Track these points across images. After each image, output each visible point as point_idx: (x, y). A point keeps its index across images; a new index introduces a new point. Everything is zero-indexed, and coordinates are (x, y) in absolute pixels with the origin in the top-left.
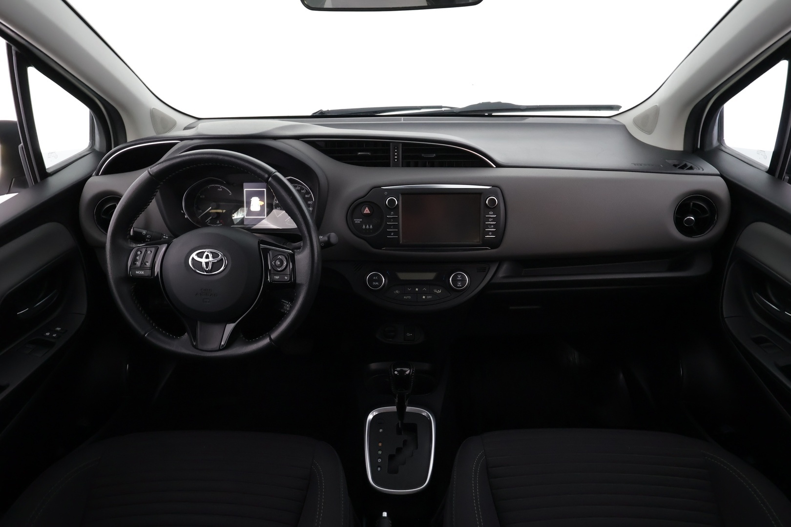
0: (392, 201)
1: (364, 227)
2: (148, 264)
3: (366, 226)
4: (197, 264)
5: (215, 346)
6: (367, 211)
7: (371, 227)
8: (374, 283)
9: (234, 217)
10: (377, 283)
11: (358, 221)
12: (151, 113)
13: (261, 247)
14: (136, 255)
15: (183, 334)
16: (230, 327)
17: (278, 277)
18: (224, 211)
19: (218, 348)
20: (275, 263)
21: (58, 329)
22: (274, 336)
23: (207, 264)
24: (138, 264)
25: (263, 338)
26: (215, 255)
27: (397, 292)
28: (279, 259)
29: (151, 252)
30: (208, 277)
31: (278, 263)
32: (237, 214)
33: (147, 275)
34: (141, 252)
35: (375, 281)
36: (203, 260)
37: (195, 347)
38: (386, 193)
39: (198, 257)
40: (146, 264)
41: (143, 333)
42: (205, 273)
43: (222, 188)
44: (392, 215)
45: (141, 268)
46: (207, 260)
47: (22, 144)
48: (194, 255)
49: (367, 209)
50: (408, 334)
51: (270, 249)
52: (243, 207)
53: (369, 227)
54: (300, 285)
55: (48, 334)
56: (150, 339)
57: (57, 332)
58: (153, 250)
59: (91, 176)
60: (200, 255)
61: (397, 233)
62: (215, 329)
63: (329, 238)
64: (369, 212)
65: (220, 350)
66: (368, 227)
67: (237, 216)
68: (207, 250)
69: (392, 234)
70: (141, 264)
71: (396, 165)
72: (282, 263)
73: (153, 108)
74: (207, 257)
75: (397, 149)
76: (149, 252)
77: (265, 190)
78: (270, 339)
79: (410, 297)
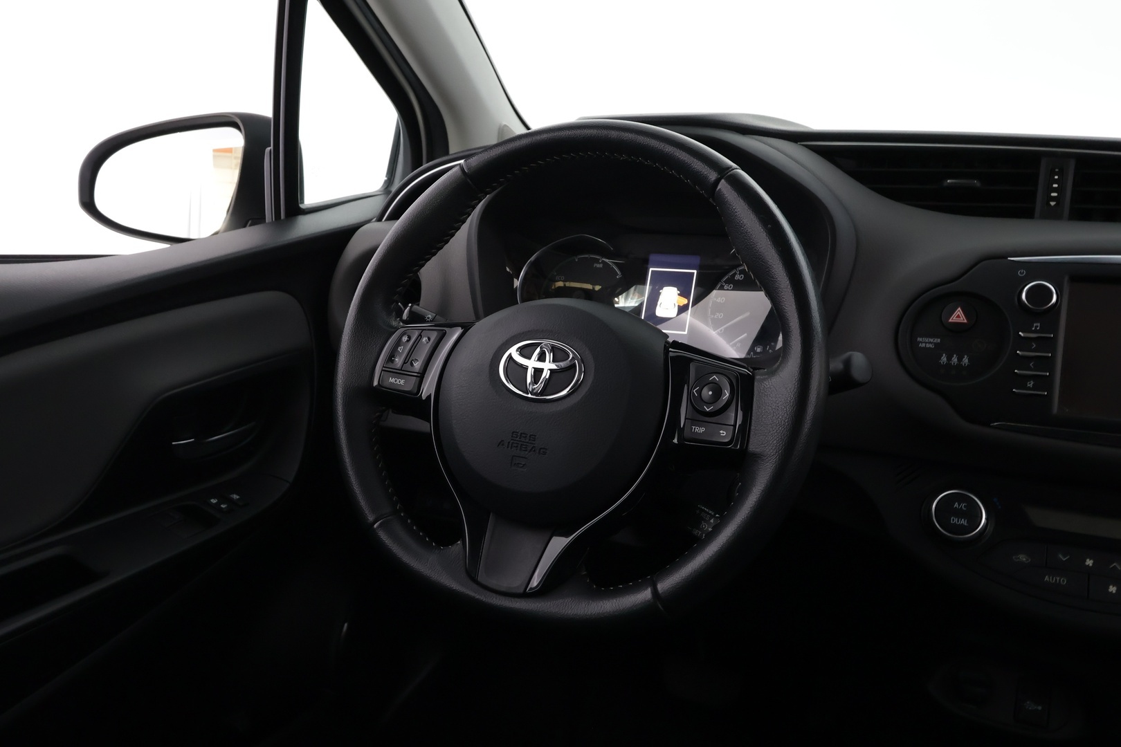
0: (1040, 294)
1: (944, 359)
2: (417, 365)
3: (949, 358)
4: (516, 371)
5: (513, 582)
6: (958, 316)
7: (966, 360)
8: (954, 520)
9: (618, 303)
10: (963, 522)
11: (927, 343)
12: (499, 133)
13: (671, 354)
14: (398, 343)
15: (453, 542)
16: (558, 544)
17: (702, 430)
18: (598, 288)
19: (521, 591)
20: (700, 392)
21: (235, 497)
22: (666, 584)
23: (538, 372)
24: (398, 361)
25: (637, 588)
26: (558, 355)
27: (1023, 558)
28: (714, 382)
29: (429, 339)
30: (533, 404)
31: (707, 393)
32: (626, 299)
33: (408, 388)
34: (410, 338)
35: (960, 514)
36: (532, 363)
37: (472, 576)
38: (1021, 273)
39: (522, 355)
40: (412, 365)
41: (371, 518)
42: (530, 396)
43: (603, 262)
44: (1035, 331)
45: (400, 373)
46: (539, 365)
47: (272, 147)
48: (513, 351)
49: (959, 311)
50: (1030, 706)
51: (692, 360)
52: (644, 283)
53: (960, 359)
54: (756, 457)
55: (214, 501)
56: (383, 536)
57: (231, 501)
58: (434, 336)
59: (368, 221)
60: (526, 352)
61: (1046, 383)
62: (526, 542)
63: (848, 363)
64: (963, 319)
65: (525, 595)
66: (955, 360)
67: (626, 302)
68: (545, 342)
69: (1030, 384)
70: (404, 363)
71: (1052, 215)
72: (718, 392)
73: (505, 125)
74: (542, 358)
75: (1061, 173)
76: (424, 339)
77: (695, 272)
78: (655, 592)
79: (1063, 581)
